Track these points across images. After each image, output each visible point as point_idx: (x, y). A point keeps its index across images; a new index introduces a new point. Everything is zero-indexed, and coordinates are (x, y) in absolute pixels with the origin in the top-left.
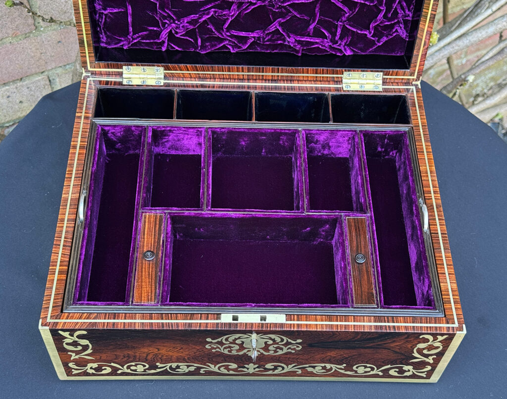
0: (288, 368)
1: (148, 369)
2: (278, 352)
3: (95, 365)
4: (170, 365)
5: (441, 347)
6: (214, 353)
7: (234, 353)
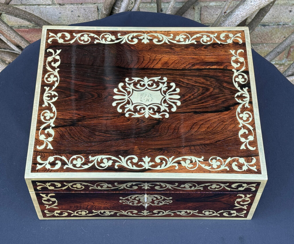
0: (166, 212)
1: (88, 213)
2: (159, 204)
3: (59, 212)
4: (100, 211)
5: (250, 201)
6: (124, 205)
7: (135, 204)
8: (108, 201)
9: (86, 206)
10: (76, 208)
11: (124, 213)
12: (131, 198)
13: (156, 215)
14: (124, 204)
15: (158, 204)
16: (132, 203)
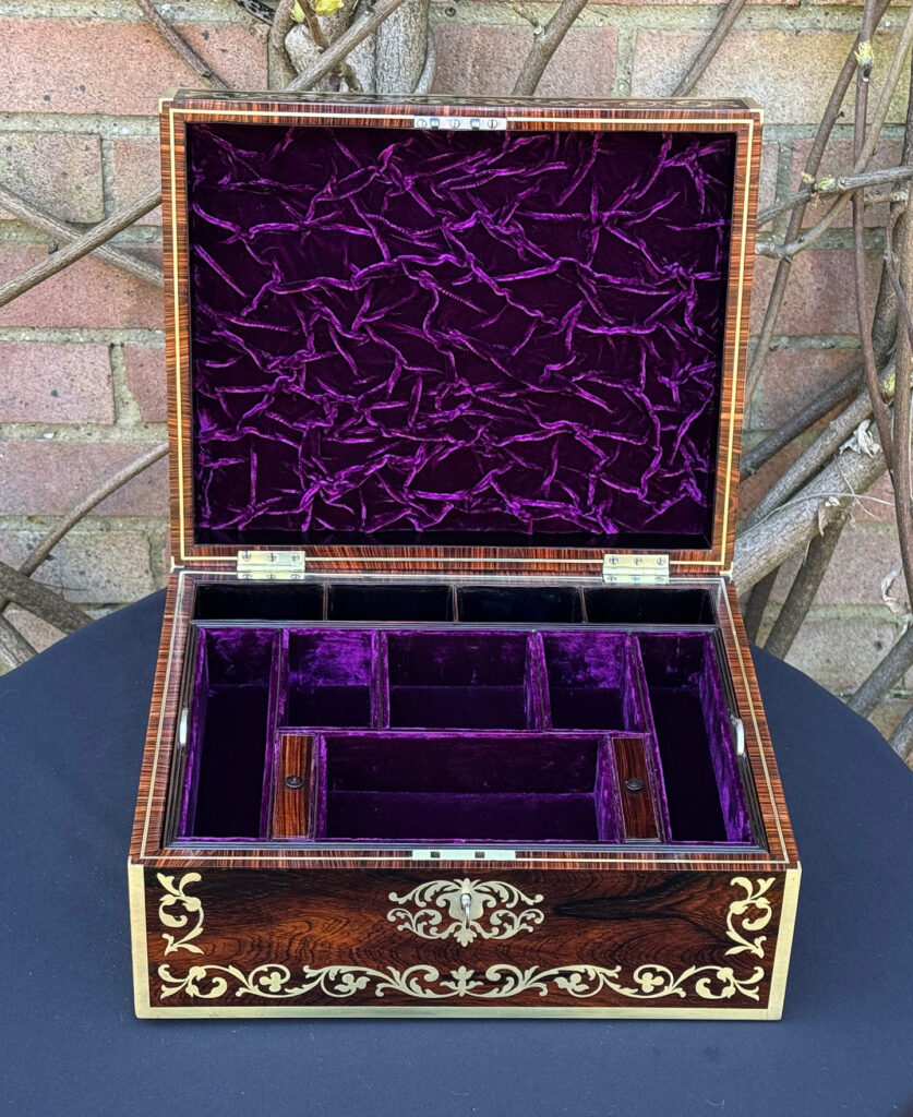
0: (523, 978)
6: (400, 935)
7: (434, 934)
8: (353, 915)
9: (286, 942)
10: (254, 953)
11: (399, 981)
12: (422, 897)
13: (493, 994)
14: (400, 928)
15: (502, 930)
16: (425, 923)
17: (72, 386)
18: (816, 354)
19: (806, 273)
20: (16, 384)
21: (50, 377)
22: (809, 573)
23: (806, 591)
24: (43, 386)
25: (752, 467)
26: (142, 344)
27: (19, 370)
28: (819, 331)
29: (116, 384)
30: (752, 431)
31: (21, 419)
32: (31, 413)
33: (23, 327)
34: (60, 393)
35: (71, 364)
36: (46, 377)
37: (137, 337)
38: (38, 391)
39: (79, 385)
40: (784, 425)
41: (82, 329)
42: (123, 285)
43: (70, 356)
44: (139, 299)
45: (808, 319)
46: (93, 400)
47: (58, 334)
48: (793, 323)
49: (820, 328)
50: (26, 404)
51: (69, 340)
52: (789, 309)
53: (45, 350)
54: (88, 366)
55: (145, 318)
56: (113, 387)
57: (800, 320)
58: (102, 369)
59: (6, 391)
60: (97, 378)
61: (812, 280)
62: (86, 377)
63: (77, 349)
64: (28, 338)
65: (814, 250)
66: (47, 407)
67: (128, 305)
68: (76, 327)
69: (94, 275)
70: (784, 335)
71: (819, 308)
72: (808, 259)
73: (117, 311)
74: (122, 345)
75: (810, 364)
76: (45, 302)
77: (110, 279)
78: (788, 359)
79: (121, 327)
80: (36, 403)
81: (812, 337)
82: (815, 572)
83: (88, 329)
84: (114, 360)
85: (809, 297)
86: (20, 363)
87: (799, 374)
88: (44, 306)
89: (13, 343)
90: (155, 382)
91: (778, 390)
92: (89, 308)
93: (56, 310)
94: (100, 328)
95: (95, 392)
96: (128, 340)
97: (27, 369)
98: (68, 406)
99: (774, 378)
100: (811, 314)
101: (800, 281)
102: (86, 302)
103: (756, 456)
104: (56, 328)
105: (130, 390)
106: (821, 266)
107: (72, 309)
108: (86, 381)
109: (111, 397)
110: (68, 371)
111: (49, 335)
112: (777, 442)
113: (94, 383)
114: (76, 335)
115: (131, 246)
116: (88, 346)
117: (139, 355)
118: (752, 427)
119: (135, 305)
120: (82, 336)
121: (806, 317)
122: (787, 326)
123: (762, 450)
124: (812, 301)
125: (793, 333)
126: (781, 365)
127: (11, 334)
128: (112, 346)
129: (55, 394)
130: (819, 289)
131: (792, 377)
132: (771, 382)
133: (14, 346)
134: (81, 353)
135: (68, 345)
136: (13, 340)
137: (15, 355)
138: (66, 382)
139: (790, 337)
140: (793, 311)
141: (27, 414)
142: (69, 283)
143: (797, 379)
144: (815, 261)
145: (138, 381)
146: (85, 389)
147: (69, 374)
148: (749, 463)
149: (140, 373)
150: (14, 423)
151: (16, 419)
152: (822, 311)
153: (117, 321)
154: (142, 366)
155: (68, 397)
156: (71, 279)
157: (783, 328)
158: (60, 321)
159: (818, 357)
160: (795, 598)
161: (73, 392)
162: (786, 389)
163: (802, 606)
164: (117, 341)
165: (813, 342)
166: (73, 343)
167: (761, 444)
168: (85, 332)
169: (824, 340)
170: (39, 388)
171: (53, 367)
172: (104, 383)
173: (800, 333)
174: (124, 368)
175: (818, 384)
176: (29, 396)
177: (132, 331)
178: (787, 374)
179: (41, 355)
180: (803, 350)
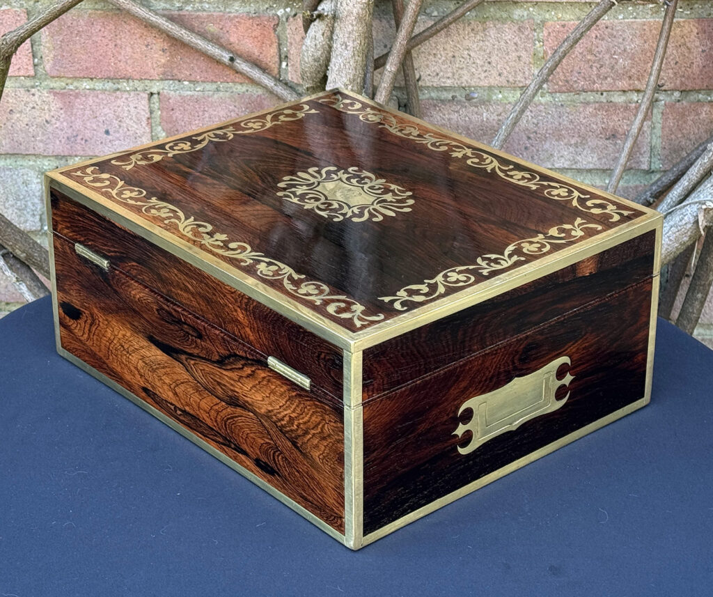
17: (120, 126)
18: (703, 106)
19: (692, 37)
20: (78, 124)
21: (104, 118)
22: (698, 283)
23: (696, 300)
24: (98, 126)
25: (650, 197)
26: (173, 92)
27: (80, 112)
28: (705, 87)
29: (153, 125)
30: (653, 172)
31: (82, 153)
32: (90, 148)
33: (84, 78)
34: (111, 132)
35: (120, 108)
36: (101, 119)
37: (170, 87)
38: (95, 130)
39: (125, 125)
40: (678, 164)
41: (128, 79)
42: (159, 44)
43: (119, 102)
44: (171, 55)
45: (696, 77)
46: (136, 138)
47: (110, 84)
48: (683, 79)
49: (705, 85)
50: (86, 141)
51: (118, 89)
52: (680, 68)
53: (100, 96)
54: (132, 110)
55: (175, 71)
56: (151, 127)
57: (689, 78)
58: (143, 113)
59: (71, 130)
60: (139, 121)
61: (697, 43)
62: (131, 119)
63: (124, 96)
64: (88, 87)
65: (699, 19)
66: (102, 143)
67: (163, 61)
68: (124, 78)
69: (138, 35)
70: (676, 90)
71: (704, 67)
72: (694, 25)
73: (155, 65)
74: (159, 93)
75: (698, 114)
76: (101, 58)
77: (149, 40)
78: (680, 110)
79: (157, 78)
80: (93, 141)
81: (698, 91)
82: (703, 283)
83: (133, 80)
84: (152, 105)
85: (696, 58)
86: (82, 107)
87: (690, 123)
88: (100, 61)
89: (77, 91)
90: (183, 124)
91: (673, 136)
92: (134, 62)
93: (109, 64)
94: (142, 79)
95: (138, 131)
96: (163, 89)
97: (86, 112)
98: (117, 142)
99: (669, 127)
100: (698, 72)
101: (688, 45)
102: (131, 57)
103: (654, 188)
104: (109, 79)
105: (164, 130)
106: (705, 32)
107: (121, 64)
108: (131, 123)
109: (150, 135)
110: (117, 114)
111: (104, 85)
112: (671, 177)
113: (137, 124)
114: (124, 85)
115: (166, 12)
116: (132, 94)
117: (170, 101)
118: (653, 168)
119: (168, 61)
120: (129, 87)
121: (694, 74)
122: (678, 82)
123: (659, 183)
124: (699, 61)
125: (683, 88)
126: (675, 115)
127: (75, 84)
128: (152, 94)
129: (107, 132)
130: (703, 51)
131: (684, 125)
132: (667, 129)
133: (77, 94)
134: (127, 99)
135: (118, 92)
136: (77, 88)
137: (78, 100)
138: (116, 123)
139: (681, 92)
140: (683, 69)
141: (87, 149)
142: (119, 42)
143: (688, 128)
144: (700, 28)
145: (170, 123)
146: (130, 129)
147: (118, 117)
148: (648, 193)
149: (171, 116)
150: (76, 156)
151: (78, 153)
152: (707, 69)
153: (155, 73)
154: (173, 110)
155: (118, 135)
156: (120, 39)
157: (675, 84)
158: (112, 73)
159: (705, 109)
160: (687, 305)
161: (121, 130)
162: (680, 136)
163: (693, 313)
164: (155, 90)
165: (700, 96)
166: (121, 91)
167: (659, 179)
168: (131, 83)
169: (709, 95)
170: (95, 128)
171: (106, 110)
172: (144, 125)
173: (688, 88)
174: (160, 113)
175: (706, 132)
176: (88, 134)
177: (167, 82)
178: (680, 122)
179: (97, 100)
180: (693, 103)
